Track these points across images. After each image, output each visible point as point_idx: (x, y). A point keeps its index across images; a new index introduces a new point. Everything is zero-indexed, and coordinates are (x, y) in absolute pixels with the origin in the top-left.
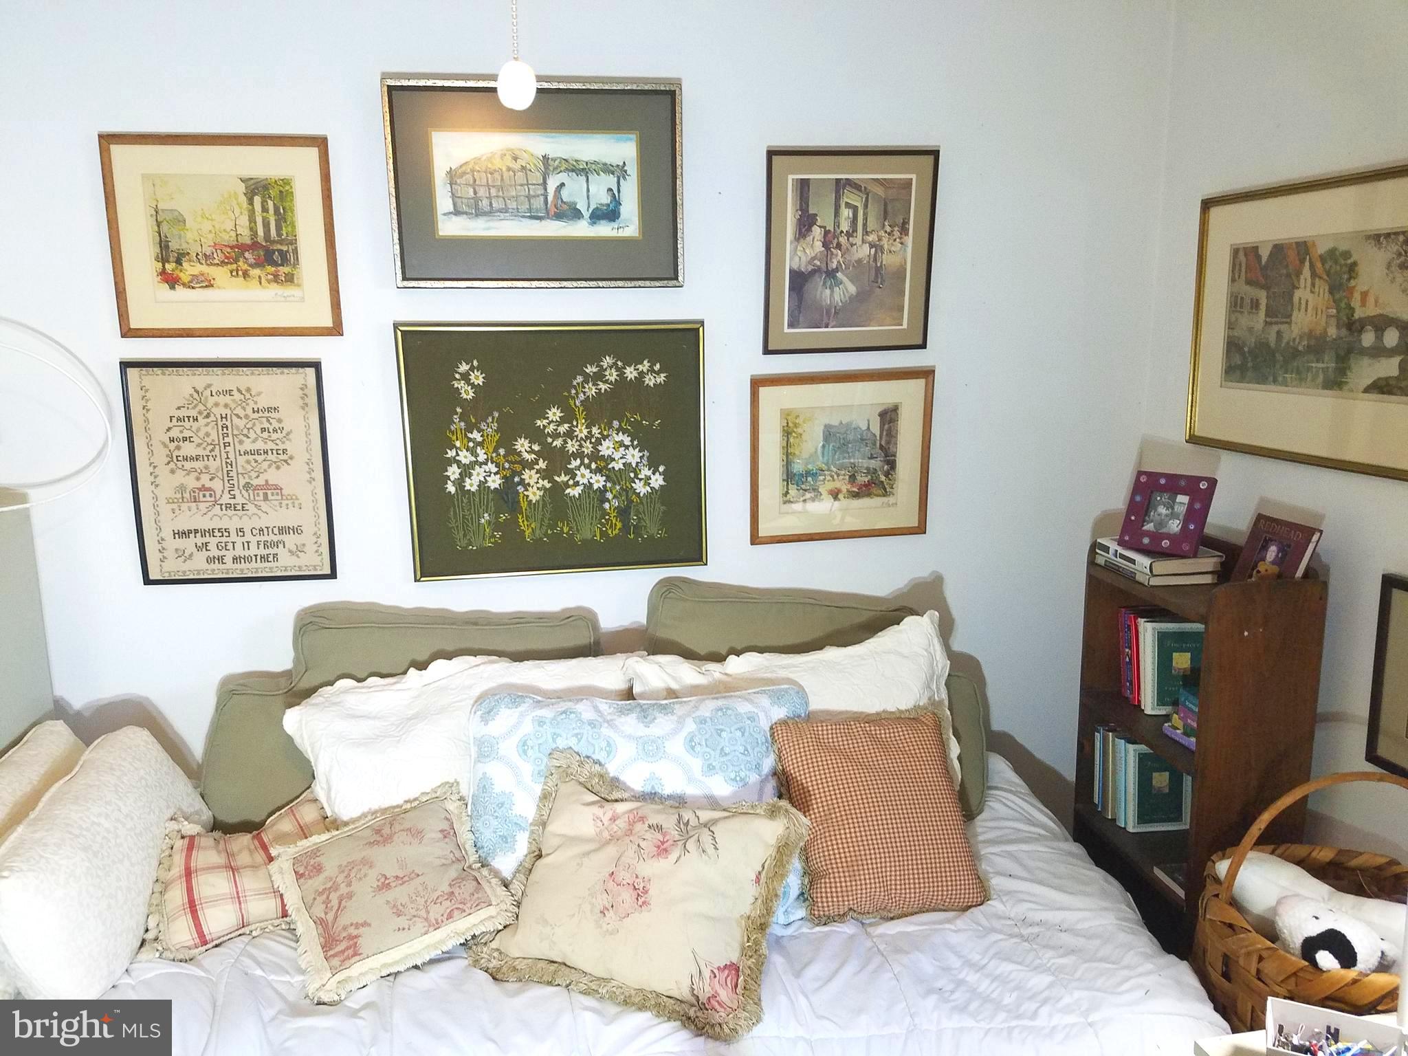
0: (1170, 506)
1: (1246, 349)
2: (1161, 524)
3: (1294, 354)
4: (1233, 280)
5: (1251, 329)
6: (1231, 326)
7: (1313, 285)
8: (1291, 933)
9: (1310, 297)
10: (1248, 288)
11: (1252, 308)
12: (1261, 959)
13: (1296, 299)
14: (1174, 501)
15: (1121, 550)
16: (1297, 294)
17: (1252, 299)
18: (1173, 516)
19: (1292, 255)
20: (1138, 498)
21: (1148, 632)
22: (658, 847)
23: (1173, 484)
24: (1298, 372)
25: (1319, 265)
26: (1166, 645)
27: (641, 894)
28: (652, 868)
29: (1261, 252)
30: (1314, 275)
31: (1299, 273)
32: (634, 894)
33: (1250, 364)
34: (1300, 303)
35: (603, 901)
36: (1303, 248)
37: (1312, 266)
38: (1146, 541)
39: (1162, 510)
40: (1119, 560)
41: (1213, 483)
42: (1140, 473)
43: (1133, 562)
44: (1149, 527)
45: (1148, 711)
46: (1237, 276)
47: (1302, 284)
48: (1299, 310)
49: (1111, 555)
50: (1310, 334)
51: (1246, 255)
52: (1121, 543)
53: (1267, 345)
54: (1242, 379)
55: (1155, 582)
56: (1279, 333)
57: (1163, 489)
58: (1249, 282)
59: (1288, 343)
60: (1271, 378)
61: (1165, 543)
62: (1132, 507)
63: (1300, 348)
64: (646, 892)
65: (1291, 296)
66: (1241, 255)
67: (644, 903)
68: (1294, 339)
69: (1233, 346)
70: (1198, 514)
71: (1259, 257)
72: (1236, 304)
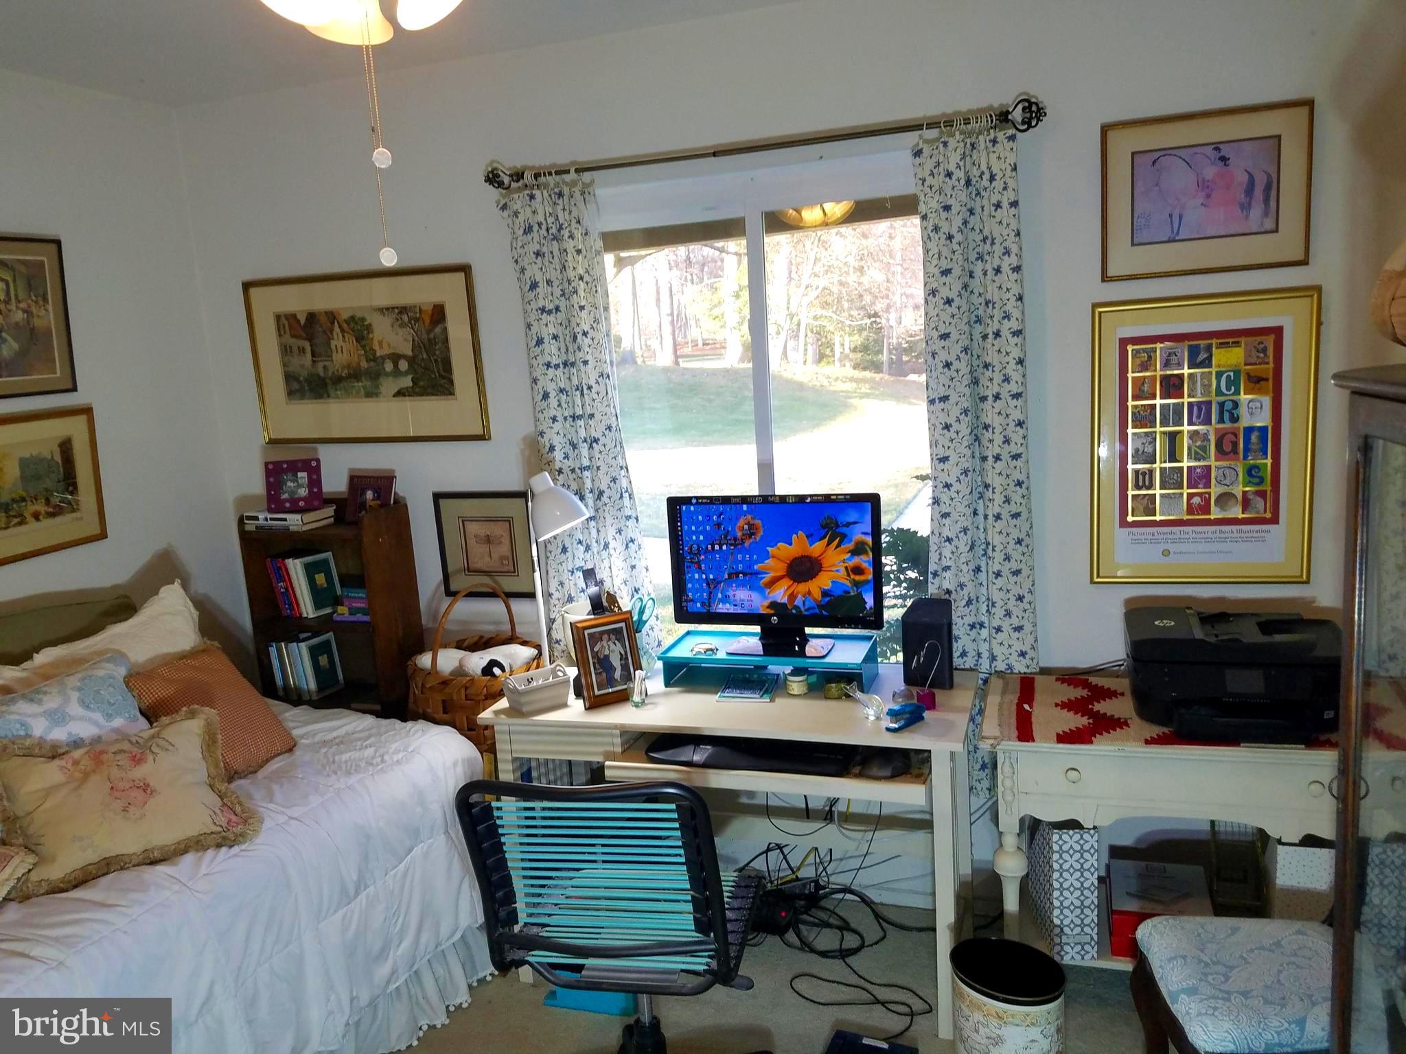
0: (295, 480)
1: (301, 379)
2: (293, 493)
3: (338, 380)
4: (280, 335)
5: (302, 366)
6: (285, 365)
7: (344, 337)
8: (473, 671)
9: (343, 345)
10: (294, 340)
11: (300, 352)
12: (466, 688)
13: (333, 346)
14: (297, 477)
15: (269, 516)
16: (333, 343)
17: (299, 347)
18: (299, 486)
19: (323, 319)
20: (272, 480)
21: (296, 567)
22: (133, 760)
23: (294, 467)
24: (346, 390)
25: (345, 326)
26: (310, 570)
27: (146, 788)
28: (139, 772)
29: (298, 317)
30: (342, 331)
31: (332, 331)
32: (142, 792)
33: (307, 388)
34: (336, 348)
35: (118, 805)
36: (332, 316)
37: (340, 327)
38: (288, 505)
39: (290, 484)
40: (270, 522)
41: (318, 461)
42: (267, 464)
43: (285, 520)
44: (285, 496)
45: (311, 616)
46: (282, 332)
47: (335, 336)
48: (337, 352)
49: (261, 522)
50: (349, 366)
51: (287, 319)
52: (270, 511)
53: (318, 375)
54: (302, 397)
55: (305, 528)
56: (325, 367)
57: (285, 471)
58: (293, 336)
59: (333, 373)
60: (326, 395)
61: (302, 504)
62: (269, 486)
63: (343, 375)
64: (149, 785)
65: (329, 345)
66: (283, 319)
67: (152, 792)
68: (338, 371)
69: (289, 377)
70: (315, 481)
71: (298, 321)
72: (286, 351)
